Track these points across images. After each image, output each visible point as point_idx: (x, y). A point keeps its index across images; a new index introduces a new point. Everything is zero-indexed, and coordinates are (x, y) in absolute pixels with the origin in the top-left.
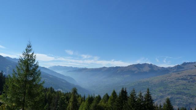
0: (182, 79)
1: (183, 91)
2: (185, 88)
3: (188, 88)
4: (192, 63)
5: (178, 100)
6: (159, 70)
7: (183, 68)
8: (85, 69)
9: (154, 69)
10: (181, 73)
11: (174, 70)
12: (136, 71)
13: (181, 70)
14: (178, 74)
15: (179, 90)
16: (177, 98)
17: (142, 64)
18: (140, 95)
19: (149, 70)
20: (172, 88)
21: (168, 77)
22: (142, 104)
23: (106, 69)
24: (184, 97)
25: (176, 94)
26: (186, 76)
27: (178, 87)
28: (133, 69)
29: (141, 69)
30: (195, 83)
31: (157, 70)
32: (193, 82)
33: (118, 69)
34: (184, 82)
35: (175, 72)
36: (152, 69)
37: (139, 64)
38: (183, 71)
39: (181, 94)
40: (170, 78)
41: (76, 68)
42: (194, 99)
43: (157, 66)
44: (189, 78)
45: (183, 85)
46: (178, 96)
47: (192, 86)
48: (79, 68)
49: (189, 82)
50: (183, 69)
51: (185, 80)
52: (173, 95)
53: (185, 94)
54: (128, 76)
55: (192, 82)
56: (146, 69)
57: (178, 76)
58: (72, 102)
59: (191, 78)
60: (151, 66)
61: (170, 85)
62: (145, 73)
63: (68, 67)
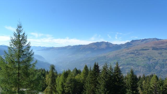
0: (131, 53)
1: (132, 62)
2: (133, 60)
3: (135, 60)
4: (138, 40)
5: (128, 69)
6: (113, 46)
7: (132, 44)
8: (53, 48)
9: (110, 46)
10: (130, 48)
11: (125, 47)
12: (95, 48)
13: (130, 46)
14: (128, 49)
15: (129, 62)
16: (127, 68)
17: (101, 42)
18: (111, 68)
19: (106, 47)
20: (123, 60)
21: (120, 52)
22: (111, 75)
23: (70, 47)
24: (132, 67)
25: (126, 65)
26: (133, 50)
27: (127, 60)
28: (93, 47)
29: (99, 46)
30: (139, 56)
31: (112, 47)
32: (139, 55)
33: (81, 47)
34: (133, 55)
35: (126, 48)
36: (109, 46)
37: (98, 43)
38: (132, 47)
39: (130, 65)
40: (122, 52)
41: (44, 47)
42: (139, 68)
43: (112, 44)
44: (136, 52)
45: (131, 57)
46: (128, 66)
47: (138, 58)
48: (46, 47)
49: (136, 55)
50: (131, 46)
51: (133, 53)
52: (124, 66)
53: (133, 65)
54: (90, 52)
55: (137, 55)
56: (104, 46)
57: (128, 51)
58: (51, 78)
59: (137, 52)
60: (107, 44)
61: (122, 58)
62: (103, 50)
63: (37, 47)
